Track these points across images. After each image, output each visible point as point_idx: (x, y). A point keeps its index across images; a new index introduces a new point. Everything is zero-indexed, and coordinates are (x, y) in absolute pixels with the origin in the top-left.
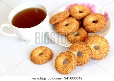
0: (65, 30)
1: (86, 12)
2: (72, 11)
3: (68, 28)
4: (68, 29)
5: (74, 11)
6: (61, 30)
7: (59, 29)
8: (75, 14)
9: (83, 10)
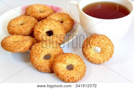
0: (19, 29)
1: (49, 12)
2: (29, 10)
3: (23, 27)
4: (23, 29)
5: (32, 9)
6: (13, 30)
7: (11, 28)
8: (34, 13)
9: (44, 10)
